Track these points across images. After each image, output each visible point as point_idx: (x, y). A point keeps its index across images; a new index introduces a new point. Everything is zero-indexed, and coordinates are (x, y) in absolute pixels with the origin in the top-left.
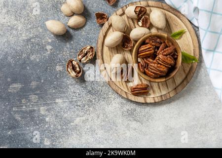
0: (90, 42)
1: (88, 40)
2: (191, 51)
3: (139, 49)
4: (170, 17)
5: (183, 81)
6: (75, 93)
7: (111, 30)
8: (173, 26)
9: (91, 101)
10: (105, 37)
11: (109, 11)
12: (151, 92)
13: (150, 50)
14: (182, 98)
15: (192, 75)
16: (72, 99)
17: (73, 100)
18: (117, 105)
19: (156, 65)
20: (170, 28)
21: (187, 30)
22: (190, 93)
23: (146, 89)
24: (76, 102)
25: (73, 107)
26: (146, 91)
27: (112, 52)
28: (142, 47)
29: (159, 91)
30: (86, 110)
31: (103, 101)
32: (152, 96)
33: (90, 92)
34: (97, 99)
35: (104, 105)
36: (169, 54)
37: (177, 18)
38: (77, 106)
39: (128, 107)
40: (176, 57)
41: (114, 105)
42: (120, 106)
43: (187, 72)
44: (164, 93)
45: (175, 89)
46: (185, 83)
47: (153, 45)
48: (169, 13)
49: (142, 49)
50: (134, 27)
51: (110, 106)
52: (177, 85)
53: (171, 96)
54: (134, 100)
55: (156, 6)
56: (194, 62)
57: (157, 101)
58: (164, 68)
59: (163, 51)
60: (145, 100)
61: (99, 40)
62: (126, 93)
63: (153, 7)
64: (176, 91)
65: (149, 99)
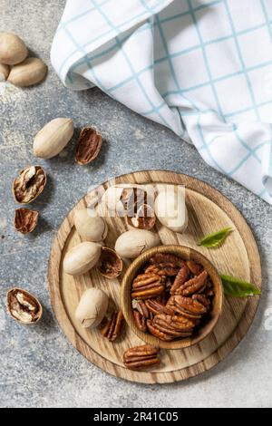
0: (36, 261)
1: (31, 259)
2: (244, 270)
3: (132, 282)
4: (199, 202)
5: (231, 336)
6: (10, 368)
7: (76, 236)
8: (204, 221)
9: (45, 384)
10: (64, 252)
11: (72, 195)
12: (166, 360)
13: (155, 286)
14: (232, 368)
15: (249, 321)
16: (6, 380)
17: (8, 383)
18: (99, 390)
19: (169, 317)
20: (199, 225)
21: (234, 228)
22: (247, 356)
23: (154, 355)
24: (14, 386)
25: (8, 397)
26: (155, 360)
27: (81, 283)
28: (139, 277)
29: (182, 357)
30: (35, 402)
31: (69, 381)
32: (169, 368)
33: (40, 364)
34: (56, 379)
35: (71, 389)
36: (196, 292)
37: (212, 203)
38: (17, 394)
39: (120, 392)
40: (211, 294)
41: (92, 388)
42: (104, 391)
43: (238, 315)
44: (192, 361)
45: (216, 351)
46: (235, 338)
47: (160, 276)
48: (195, 193)
49: (139, 283)
50: (123, 227)
51: (83, 391)
52: (219, 342)
53: (208, 367)
54: (132, 380)
55: (167, 180)
56: (252, 294)
57: (179, 378)
58: (186, 324)
59: (181, 287)
60: (155, 378)
61: (52, 260)
62: (114, 365)
63: (160, 182)
64: (218, 357)
65: (161, 375)
